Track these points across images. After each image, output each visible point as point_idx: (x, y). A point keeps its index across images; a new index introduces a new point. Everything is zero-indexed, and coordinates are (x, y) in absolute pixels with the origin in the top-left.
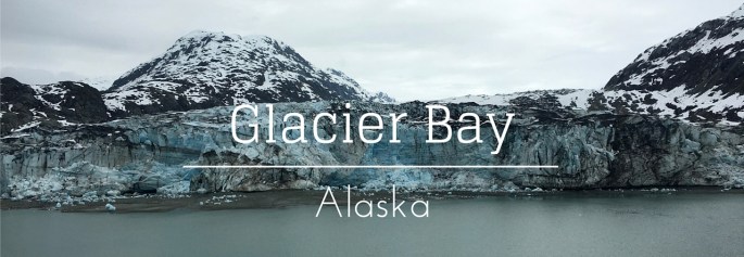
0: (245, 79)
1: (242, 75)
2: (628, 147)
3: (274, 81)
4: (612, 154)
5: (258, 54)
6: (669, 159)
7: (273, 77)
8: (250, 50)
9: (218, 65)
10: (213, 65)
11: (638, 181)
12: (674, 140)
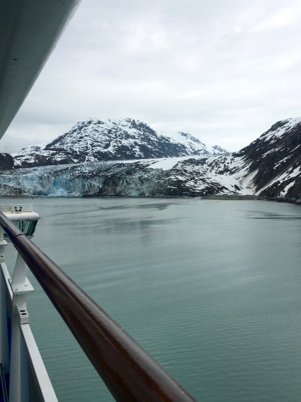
0: (98, 146)
1: (98, 144)
2: (108, 184)
3: (114, 146)
4: (101, 186)
5: (114, 130)
6: (118, 188)
7: (114, 144)
8: (109, 129)
9: (88, 138)
10: (85, 138)
11: (110, 194)
12: (121, 182)
